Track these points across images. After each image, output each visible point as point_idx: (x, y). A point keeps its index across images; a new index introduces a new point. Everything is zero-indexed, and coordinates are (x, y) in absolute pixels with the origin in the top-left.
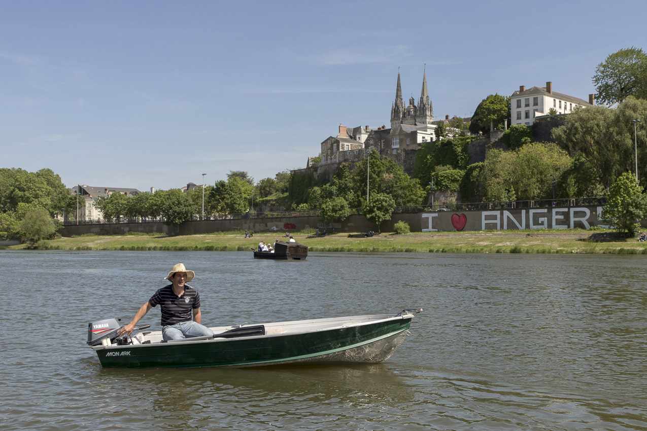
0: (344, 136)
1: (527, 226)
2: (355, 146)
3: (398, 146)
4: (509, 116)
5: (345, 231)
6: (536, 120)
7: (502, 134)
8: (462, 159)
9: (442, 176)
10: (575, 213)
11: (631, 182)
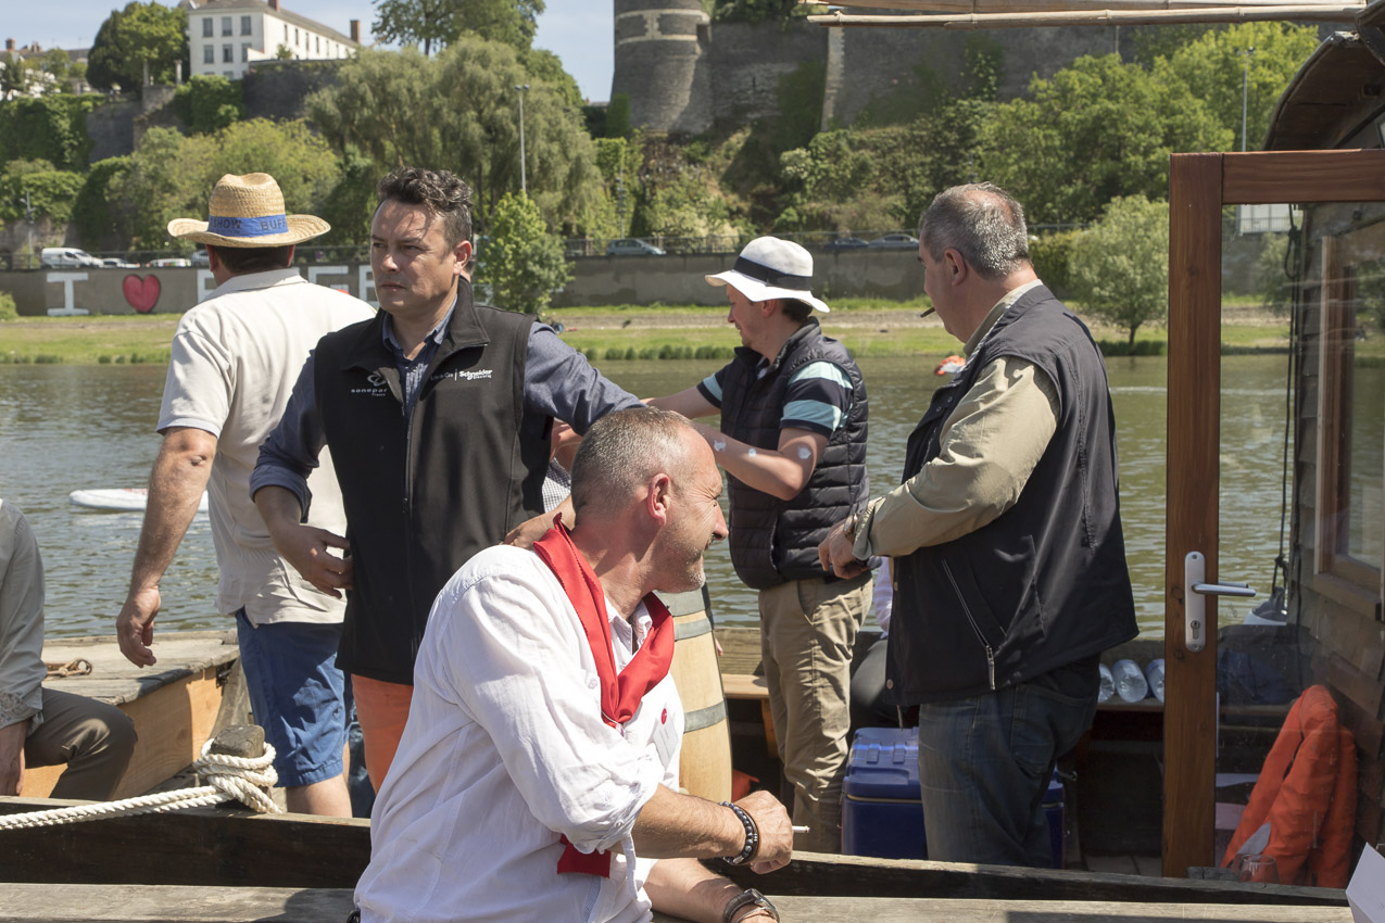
4: (185, 55)
6: (251, 67)
7: (171, 95)
8: (71, 145)
9: (30, 186)
11: (529, 211)
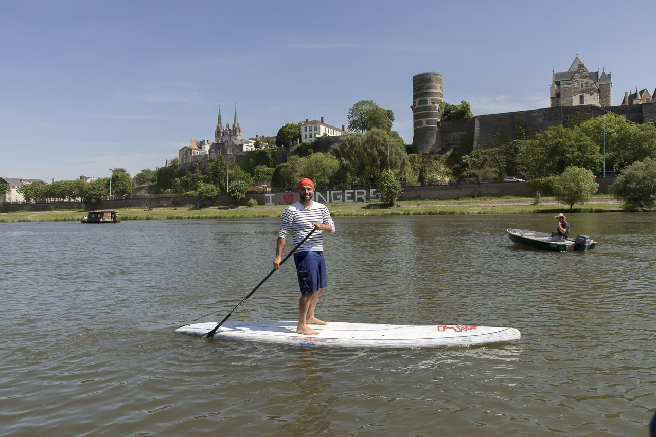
0: (194, 146)
1: (330, 200)
2: (202, 153)
3: (231, 153)
4: (300, 137)
5: (214, 206)
6: (316, 139)
7: (296, 147)
8: (271, 161)
9: (261, 172)
10: (358, 193)
11: (391, 174)
